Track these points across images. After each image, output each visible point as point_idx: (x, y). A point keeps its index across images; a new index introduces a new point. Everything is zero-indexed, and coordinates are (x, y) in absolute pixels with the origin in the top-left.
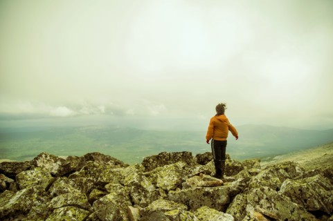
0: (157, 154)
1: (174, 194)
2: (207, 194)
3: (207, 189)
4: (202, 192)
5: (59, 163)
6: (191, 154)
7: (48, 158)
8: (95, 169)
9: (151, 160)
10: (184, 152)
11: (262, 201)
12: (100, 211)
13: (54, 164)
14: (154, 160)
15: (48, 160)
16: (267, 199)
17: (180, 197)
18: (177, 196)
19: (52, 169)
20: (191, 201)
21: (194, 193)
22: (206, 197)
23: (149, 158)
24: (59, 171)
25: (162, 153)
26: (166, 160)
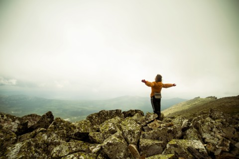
0: (98, 112)
1: (149, 134)
2: (170, 131)
3: (169, 128)
4: (167, 131)
5: (17, 121)
6: (121, 111)
7: (5, 117)
8: (62, 124)
9: (94, 117)
10: (117, 110)
11: (214, 130)
12: (111, 151)
13: (13, 123)
14: (96, 116)
15: (6, 120)
16: (216, 128)
17: (153, 136)
18: (151, 135)
19: (11, 127)
20: (160, 138)
21: (162, 132)
22: (169, 134)
23: (93, 115)
24: (19, 129)
25: (102, 111)
26: (105, 116)
